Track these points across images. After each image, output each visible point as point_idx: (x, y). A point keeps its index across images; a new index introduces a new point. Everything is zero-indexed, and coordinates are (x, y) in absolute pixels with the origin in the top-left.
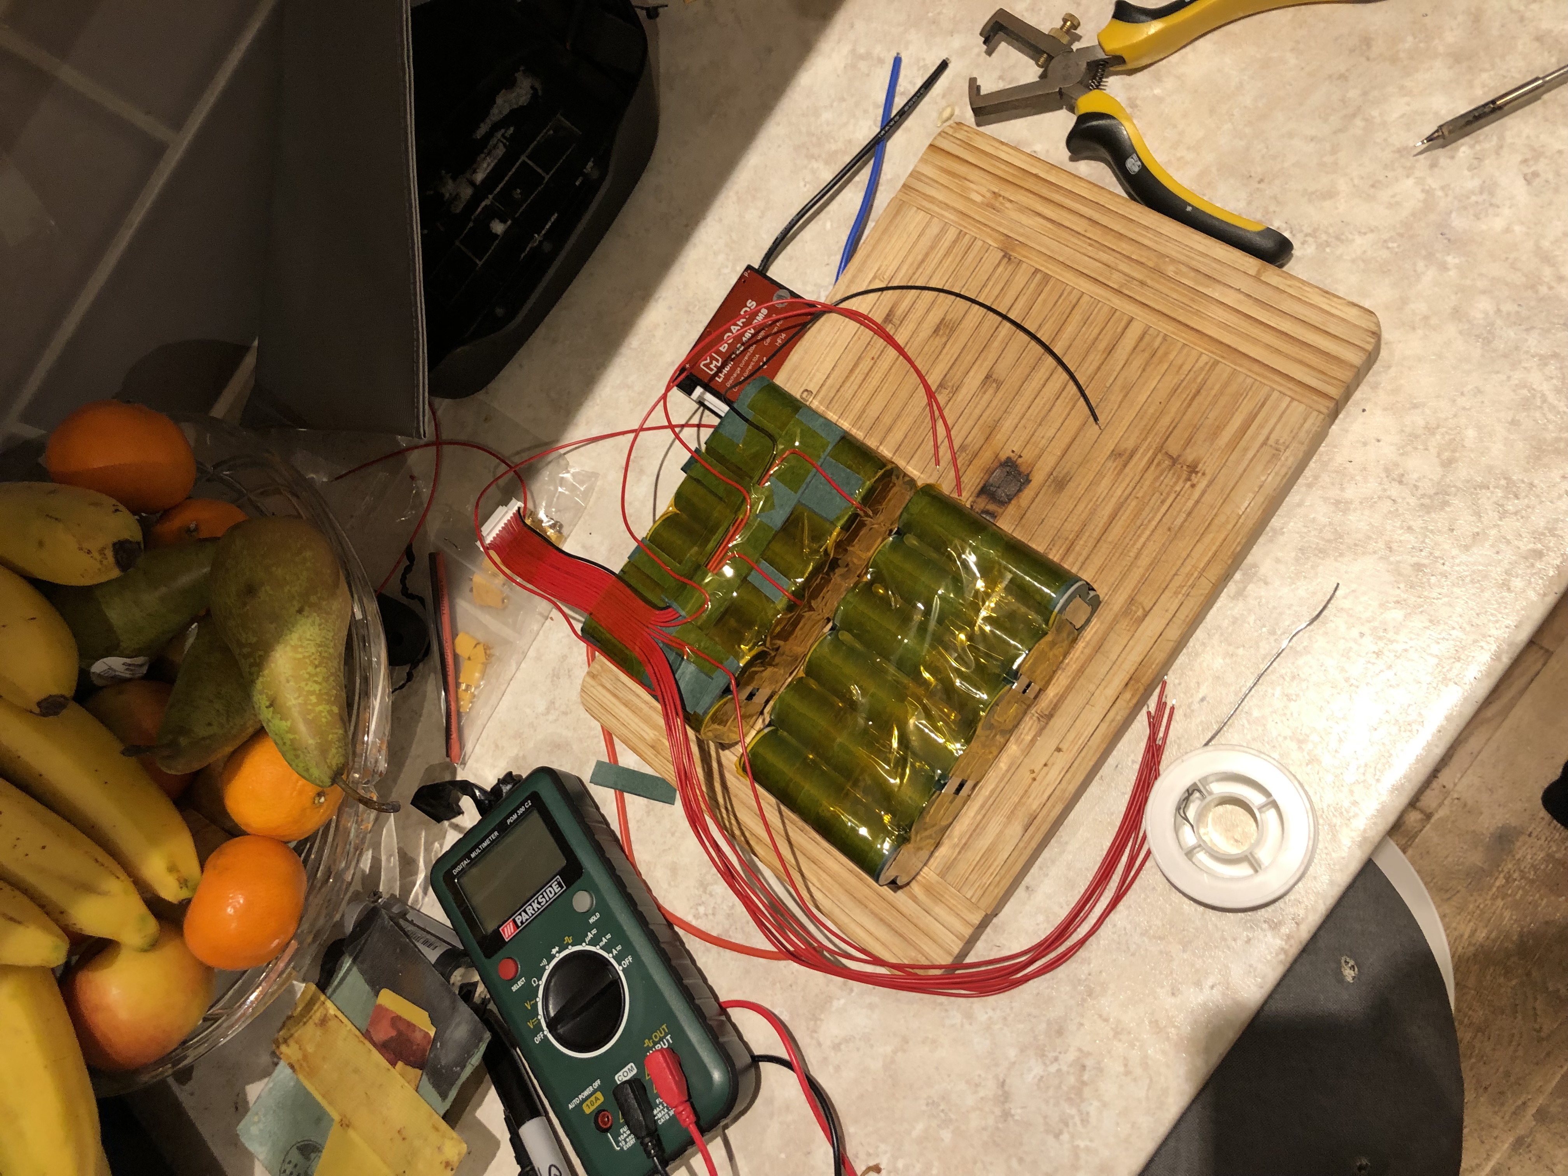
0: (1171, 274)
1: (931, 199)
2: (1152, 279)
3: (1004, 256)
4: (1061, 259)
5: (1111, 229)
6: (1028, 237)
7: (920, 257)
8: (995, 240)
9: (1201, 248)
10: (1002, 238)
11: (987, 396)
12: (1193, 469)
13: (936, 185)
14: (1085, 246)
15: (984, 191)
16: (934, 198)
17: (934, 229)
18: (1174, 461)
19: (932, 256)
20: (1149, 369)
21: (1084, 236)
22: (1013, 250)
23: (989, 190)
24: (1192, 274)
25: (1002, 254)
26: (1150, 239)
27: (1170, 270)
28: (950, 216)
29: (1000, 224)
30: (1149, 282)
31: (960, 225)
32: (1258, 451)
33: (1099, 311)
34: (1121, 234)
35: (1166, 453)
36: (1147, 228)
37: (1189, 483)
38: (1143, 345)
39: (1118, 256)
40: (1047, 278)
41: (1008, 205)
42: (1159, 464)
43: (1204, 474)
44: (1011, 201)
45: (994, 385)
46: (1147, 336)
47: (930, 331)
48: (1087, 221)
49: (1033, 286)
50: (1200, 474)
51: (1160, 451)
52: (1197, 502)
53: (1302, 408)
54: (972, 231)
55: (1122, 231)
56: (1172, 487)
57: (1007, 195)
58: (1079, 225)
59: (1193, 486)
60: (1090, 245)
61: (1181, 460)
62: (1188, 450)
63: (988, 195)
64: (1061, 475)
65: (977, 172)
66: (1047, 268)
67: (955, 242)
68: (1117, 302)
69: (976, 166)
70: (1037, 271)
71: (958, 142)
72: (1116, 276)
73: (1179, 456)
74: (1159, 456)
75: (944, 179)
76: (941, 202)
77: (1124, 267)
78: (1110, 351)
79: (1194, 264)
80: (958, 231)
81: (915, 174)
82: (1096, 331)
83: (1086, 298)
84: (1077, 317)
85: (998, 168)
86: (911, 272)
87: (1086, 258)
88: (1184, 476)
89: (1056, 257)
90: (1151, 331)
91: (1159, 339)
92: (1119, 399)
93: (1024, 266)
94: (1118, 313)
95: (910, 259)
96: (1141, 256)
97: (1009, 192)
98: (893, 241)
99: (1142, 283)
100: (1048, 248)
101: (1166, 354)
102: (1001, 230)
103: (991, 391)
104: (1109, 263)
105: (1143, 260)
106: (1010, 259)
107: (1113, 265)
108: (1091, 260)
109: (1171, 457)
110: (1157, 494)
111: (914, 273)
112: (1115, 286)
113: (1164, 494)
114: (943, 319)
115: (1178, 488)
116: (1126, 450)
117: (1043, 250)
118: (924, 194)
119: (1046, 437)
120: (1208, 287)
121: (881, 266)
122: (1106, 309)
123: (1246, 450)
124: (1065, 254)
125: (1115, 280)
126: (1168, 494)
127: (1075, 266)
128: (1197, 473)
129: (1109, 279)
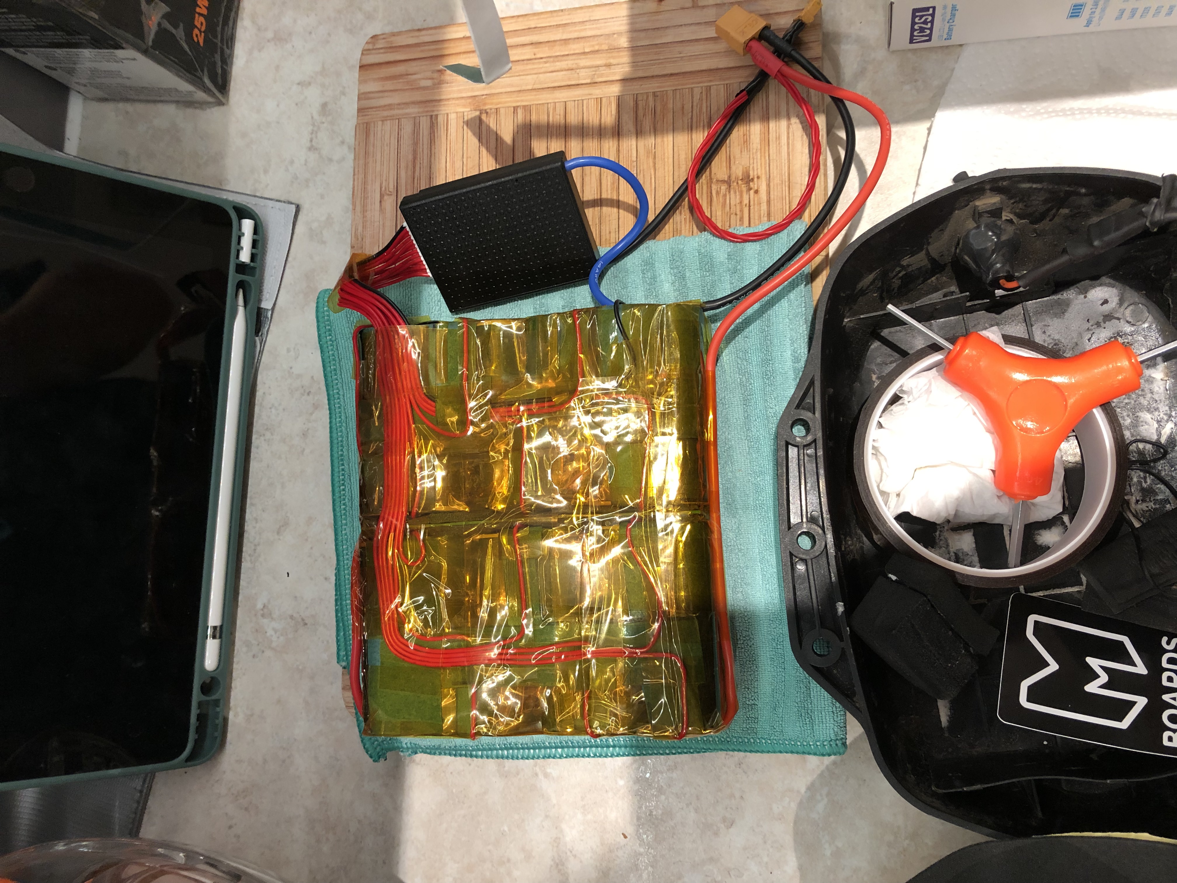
1: (390, 107)
2: (614, 58)
4: (530, 87)
5: (554, 41)
7: (410, 157)
8: (464, 106)
10: (470, 100)
12: (748, 179)
13: (386, 94)
14: (541, 66)
15: (429, 74)
16: (390, 105)
17: (407, 128)
18: (728, 182)
21: (536, 59)
22: (485, 104)
23: (433, 71)
24: (643, 35)
26: (591, 29)
28: (413, 110)
30: (612, 61)
31: (427, 111)
32: (788, 133)
33: (587, 107)
34: (565, 40)
35: (718, 181)
37: (752, 192)
38: (641, 112)
39: (574, 57)
42: (718, 193)
43: (758, 177)
46: (640, 103)
48: (531, 47)
49: (520, 122)
50: (756, 180)
51: (711, 182)
52: (769, 202)
55: (564, 37)
56: (741, 202)
58: (526, 53)
59: (756, 192)
60: (546, 62)
61: (733, 178)
62: (733, 168)
65: (414, 64)
66: (522, 101)
67: (432, 127)
68: (597, 92)
69: (410, 60)
70: (515, 109)
71: (382, 51)
72: (583, 73)
73: (729, 177)
74: (714, 187)
75: (389, 85)
76: (399, 104)
77: (584, 62)
80: (429, 118)
81: (361, 97)
83: (570, 105)
85: (429, 50)
86: (410, 173)
87: (548, 74)
88: (744, 188)
89: (524, 88)
90: (640, 98)
91: (651, 98)
92: (651, 164)
93: (502, 111)
94: (604, 100)
95: (403, 164)
96: (593, 46)
98: (378, 157)
100: (511, 85)
101: (664, 106)
102: (464, 95)
104: (570, 66)
105: (597, 48)
106: (487, 113)
107: (574, 66)
108: (554, 74)
109: (723, 181)
110: (733, 217)
111: (414, 172)
112: (588, 81)
113: (738, 213)
115: (746, 201)
117: (509, 90)
118: (379, 107)
119: (613, 231)
122: (592, 103)
123: (778, 138)
125: (584, 76)
126: (742, 211)
127: (546, 86)
128: (753, 180)
129: (579, 79)
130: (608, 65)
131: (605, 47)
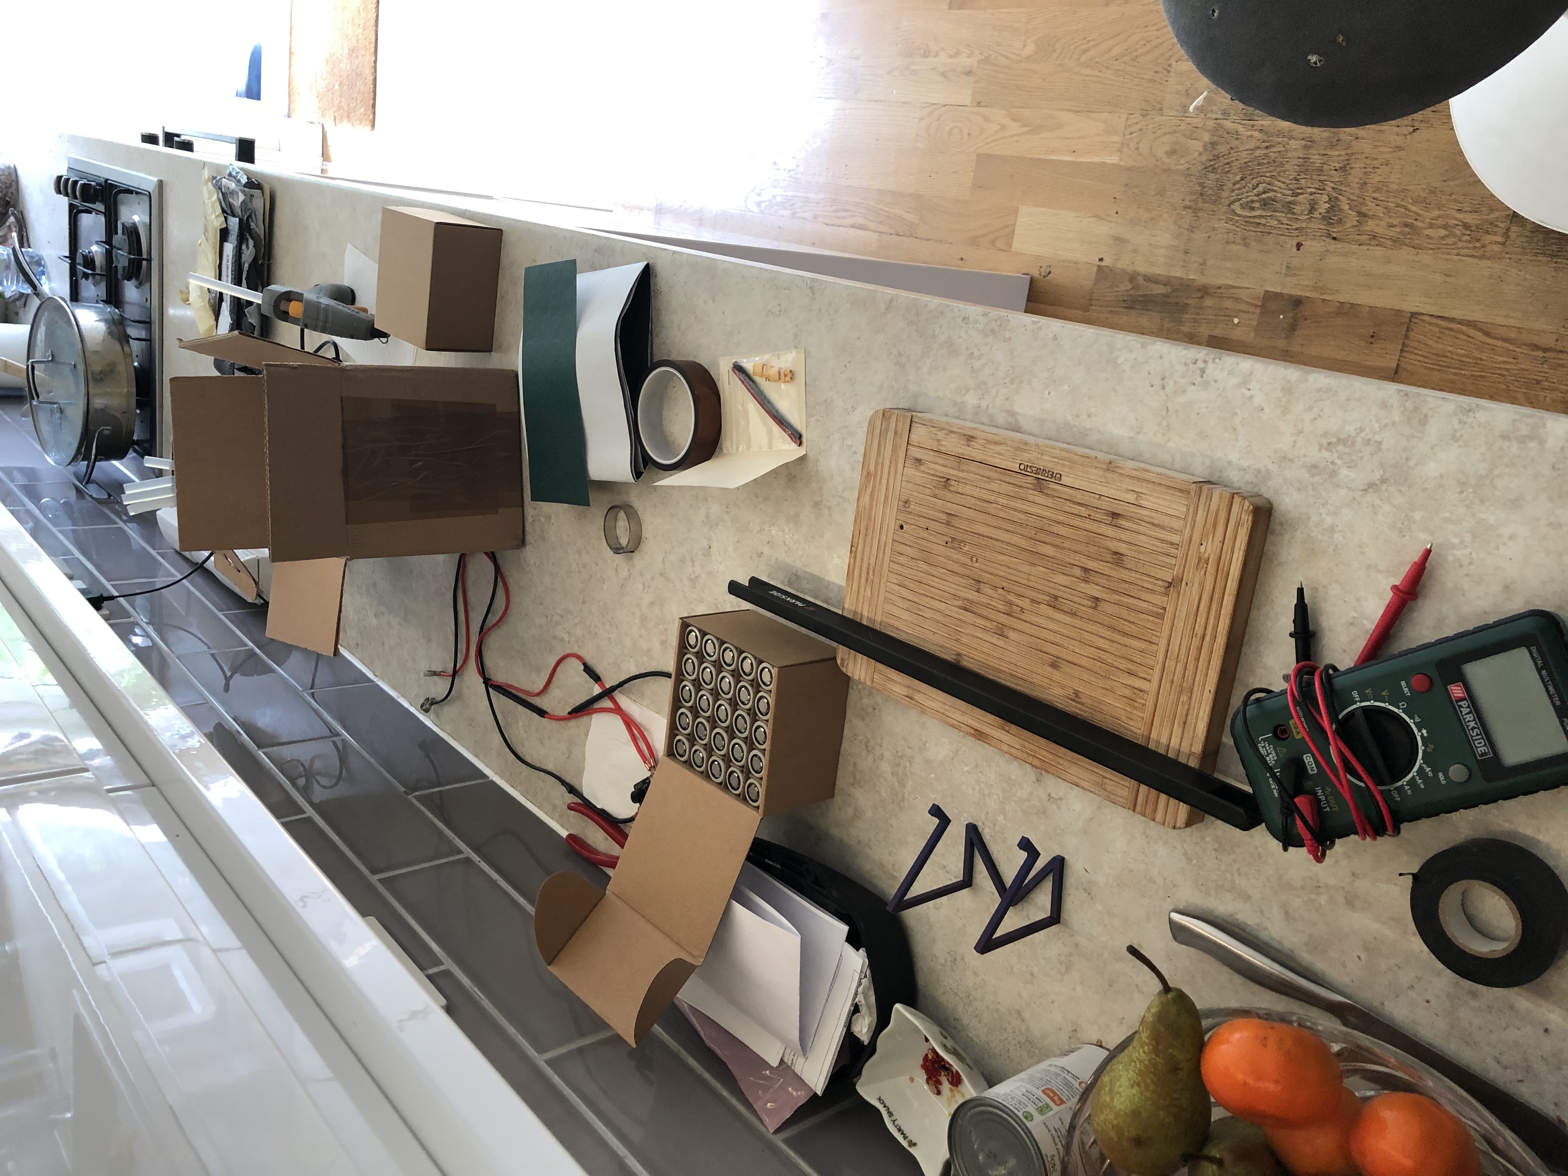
0: (1182, 699)
1: (1195, 513)
2: (1176, 688)
3: (1169, 582)
4: (1175, 624)
5: (1201, 652)
6: (1184, 595)
7: (1156, 522)
8: (1178, 572)
9: (1201, 714)
10: (1180, 577)
11: (1086, 602)
13: (1205, 513)
14: (1187, 636)
15: (1209, 551)
17: (1176, 524)
19: (1158, 529)
20: (1125, 700)
21: (1193, 634)
22: (1174, 587)
23: (1209, 555)
24: (1185, 713)
26: (1200, 680)
27: (1184, 698)
29: (1189, 572)
30: (1174, 686)
31: (1183, 543)
33: (1150, 659)
36: (1207, 675)
39: (1185, 661)
40: (1161, 617)
41: (1203, 572)
44: (1205, 574)
45: (1094, 605)
47: (1114, 549)
48: (1202, 633)
49: (1155, 609)
54: (1179, 553)
57: (1209, 569)
58: (1199, 630)
60: (1188, 640)
63: (1206, 555)
65: (1221, 540)
66: (1168, 615)
67: (1172, 544)
68: (1158, 668)
70: (1165, 609)
71: (1240, 516)
72: (1173, 663)
75: (1211, 517)
76: (1195, 521)
77: (1180, 667)
78: (1130, 673)
79: (1191, 711)
80: (1178, 543)
82: (1138, 661)
83: (1155, 647)
84: (1142, 645)
85: (1227, 556)
86: (1146, 519)
87: (1180, 640)
89: (1176, 619)
91: (1143, 702)
93: (1166, 599)
94: (1151, 671)
95: (1154, 514)
96: (1188, 677)
97: (1211, 567)
98: (1163, 496)
100: (1180, 611)
101: (1135, 708)
102: (1185, 574)
103: (1090, 604)
104: (1180, 657)
106: (1168, 587)
107: (1179, 659)
108: (1179, 644)
111: (1145, 522)
112: (1166, 665)
114: (1122, 555)
116: (1080, 698)
117: (1178, 608)
118: (1198, 505)
120: (1179, 724)
121: (1145, 494)
122: (1152, 663)
124: (1180, 625)
125: (1170, 664)
127: (1173, 635)
129: (1170, 659)
130: (1172, 682)
131: (1184, 685)
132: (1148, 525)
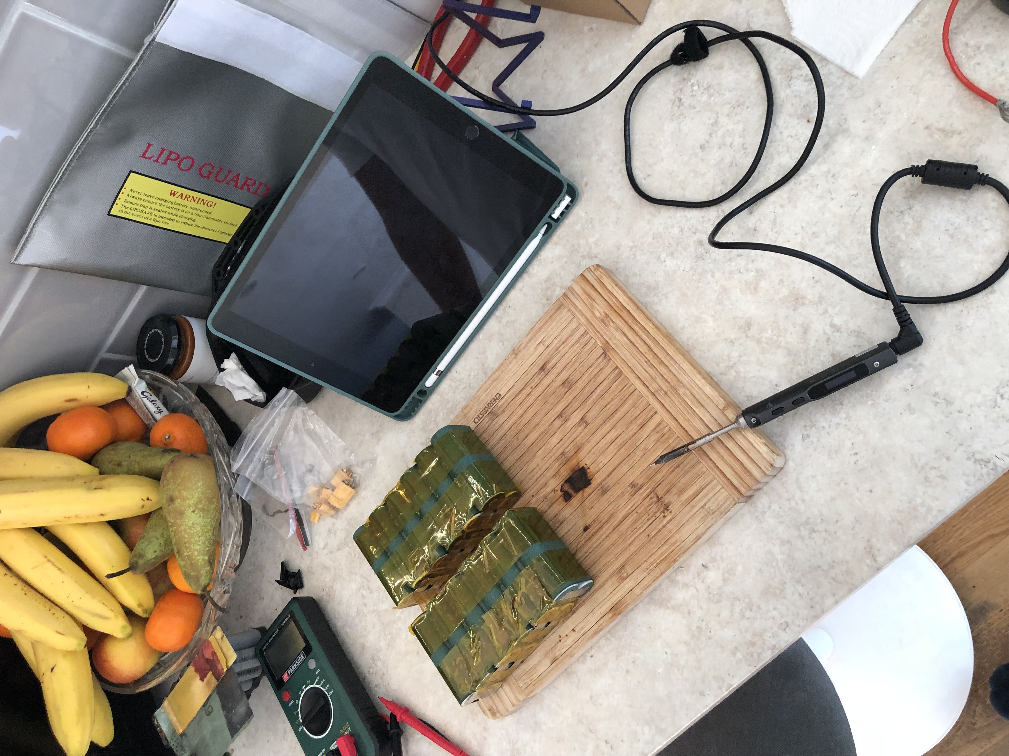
0: (681, 393)
2: (671, 393)
3: (603, 353)
4: (630, 365)
5: (658, 357)
6: (617, 346)
7: (564, 339)
8: (601, 342)
9: (699, 383)
10: (604, 342)
11: (580, 429)
12: (666, 508)
13: (579, 299)
14: (643, 361)
15: (601, 311)
16: (577, 306)
17: (573, 325)
18: (659, 499)
19: (569, 340)
20: (658, 443)
21: (644, 356)
22: (608, 351)
23: (604, 312)
24: (691, 397)
25: (603, 351)
27: (681, 391)
28: (583, 320)
29: (605, 333)
30: (669, 394)
31: (586, 327)
32: (699, 510)
33: (642, 401)
35: (656, 494)
36: (675, 362)
37: (663, 514)
38: (658, 429)
39: (658, 373)
40: (621, 373)
41: (611, 323)
42: (651, 498)
43: (671, 512)
44: (613, 322)
45: (585, 424)
46: (661, 425)
47: (561, 383)
48: (647, 347)
49: (613, 375)
50: (669, 511)
51: (653, 491)
52: (664, 526)
53: (726, 494)
54: (591, 333)
55: (663, 360)
56: (655, 513)
57: (612, 318)
58: (643, 349)
59: (664, 517)
60: (646, 362)
61: (662, 500)
62: (666, 496)
63: (603, 314)
64: (606, 486)
65: (601, 299)
66: (622, 367)
67: (583, 335)
68: (652, 400)
69: (601, 295)
70: (617, 367)
71: (595, 277)
73: (661, 498)
74: (652, 494)
75: (584, 297)
76: (580, 310)
77: (659, 381)
78: (642, 426)
79: (694, 391)
80: (584, 331)
81: (570, 289)
82: (638, 412)
83: (637, 392)
84: (630, 402)
85: (612, 301)
86: (558, 345)
87: (642, 369)
88: (662, 509)
89: (628, 362)
90: (664, 423)
91: (667, 429)
92: (641, 455)
93: (611, 362)
94: (650, 406)
95: (558, 339)
96: (669, 378)
97: (613, 316)
98: (554, 324)
99: (666, 393)
100: (625, 356)
101: (668, 438)
102: (605, 337)
103: (582, 427)
104: (653, 376)
105: (669, 380)
106: (606, 355)
107: (654, 378)
108: (644, 371)
109: (658, 497)
110: (647, 515)
111: (560, 347)
112: (653, 391)
113: (650, 515)
114: (568, 378)
115: (657, 515)
117: (622, 356)
118: (573, 303)
119: (603, 463)
120: (697, 407)
121: (545, 337)
122: (645, 402)
123: (694, 506)
124: (633, 362)
125: (653, 387)
126: (652, 517)
127: (636, 372)
128: (668, 510)
129: (651, 385)
131: (672, 384)
132: (563, 346)
